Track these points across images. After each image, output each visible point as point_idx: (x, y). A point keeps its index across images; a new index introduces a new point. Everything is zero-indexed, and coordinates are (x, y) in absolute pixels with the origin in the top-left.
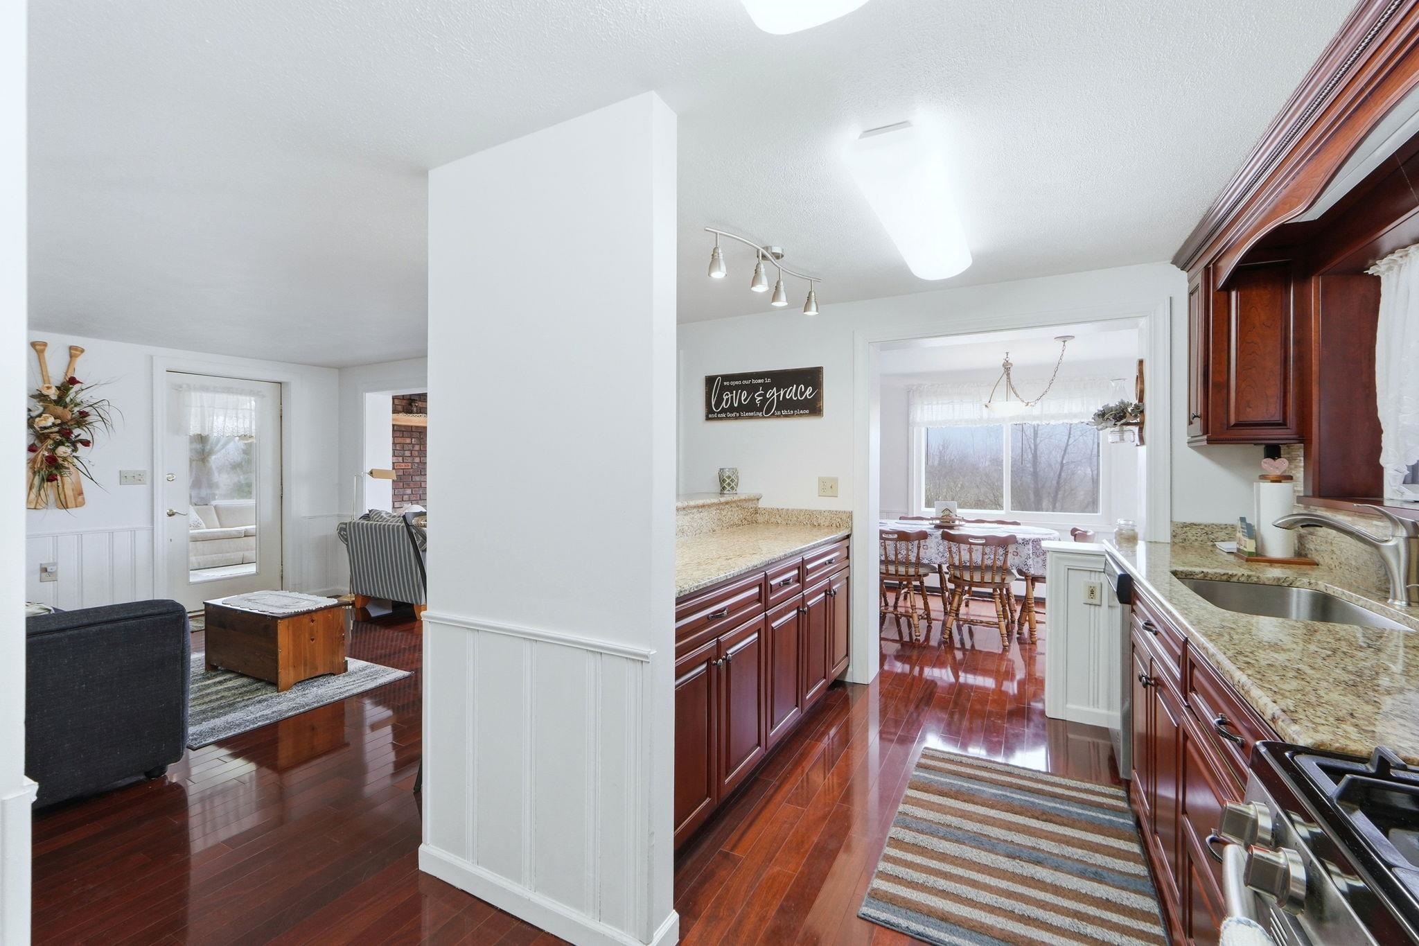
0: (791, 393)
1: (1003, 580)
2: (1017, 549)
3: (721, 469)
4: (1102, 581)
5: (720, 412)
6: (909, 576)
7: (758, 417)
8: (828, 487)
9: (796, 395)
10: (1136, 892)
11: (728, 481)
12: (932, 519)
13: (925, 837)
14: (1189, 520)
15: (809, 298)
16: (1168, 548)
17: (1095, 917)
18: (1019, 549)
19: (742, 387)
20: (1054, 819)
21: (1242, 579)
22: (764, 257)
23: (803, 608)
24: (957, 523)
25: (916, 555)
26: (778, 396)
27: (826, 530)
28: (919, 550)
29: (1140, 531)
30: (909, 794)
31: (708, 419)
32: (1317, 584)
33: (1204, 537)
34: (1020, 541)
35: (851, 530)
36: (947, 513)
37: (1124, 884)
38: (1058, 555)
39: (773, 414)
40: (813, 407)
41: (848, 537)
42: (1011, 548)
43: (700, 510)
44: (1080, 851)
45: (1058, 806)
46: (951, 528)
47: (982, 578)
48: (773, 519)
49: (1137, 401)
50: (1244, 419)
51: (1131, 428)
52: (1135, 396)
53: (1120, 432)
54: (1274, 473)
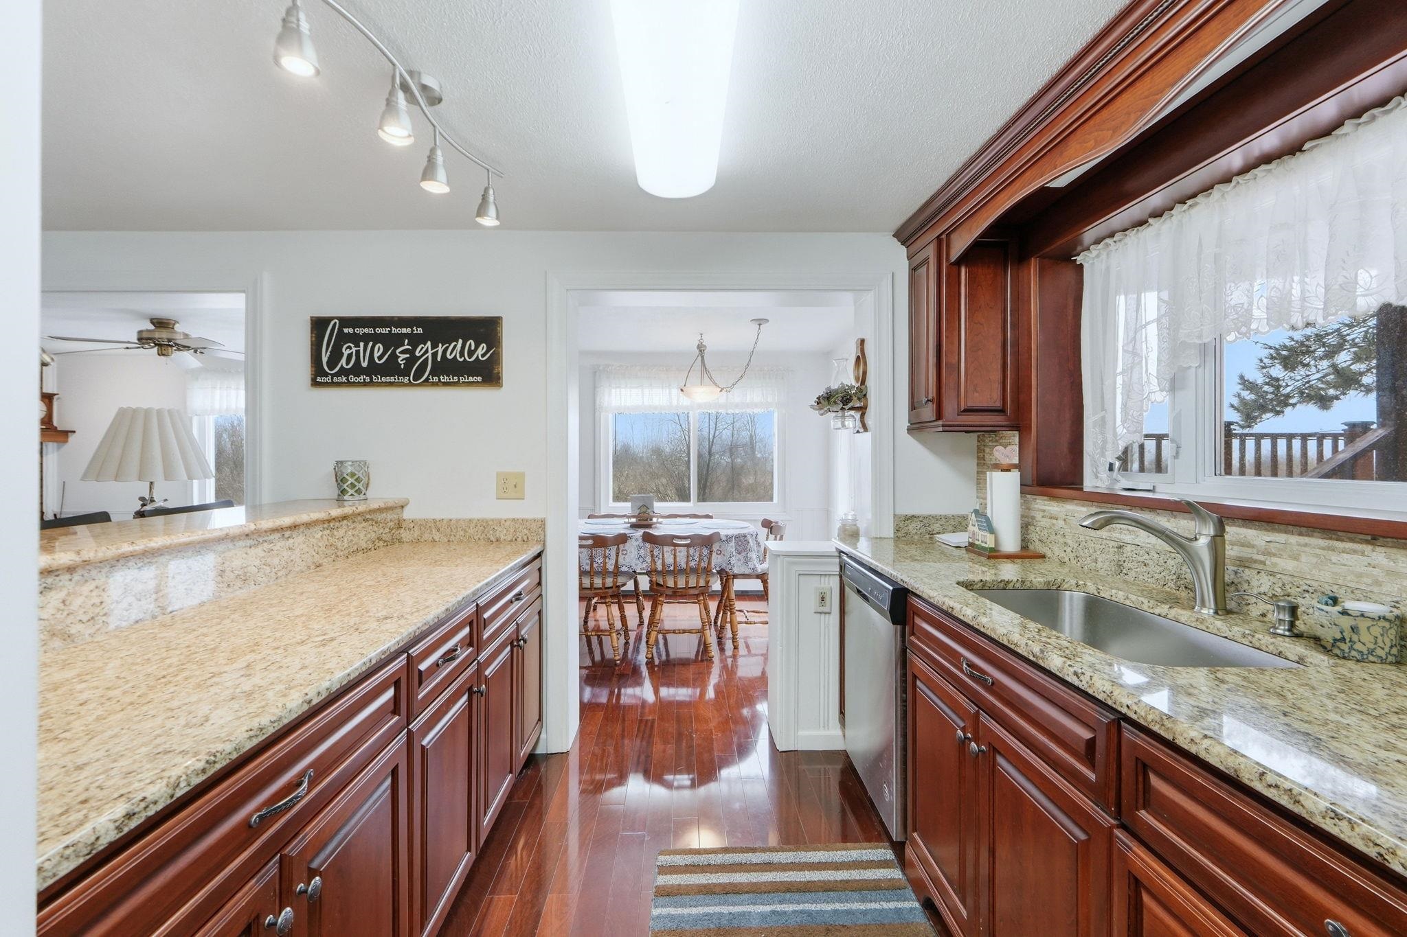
0: (454, 351)
1: (707, 582)
2: (720, 547)
3: (337, 462)
4: (831, 584)
5: (337, 374)
6: (606, 588)
7: (402, 385)
8: (511, 486)
9: (462, 354)
11: (351, 480)
12: (626, 517)
14: (910, 512)
15: (485, 197)
16: (892, 542)
18: (723, 546)
19: (376, 338)
21: (1018, 585)
22: (405, 87)
23: (479, 685)
24: (655, 520)
25: (614, 562)
26: (435, 355)
27: (509, 548)
28: (617, 556)
29: (862, 526)
31: (315, 383)
32: (1085, 585)
33: (923, 530)
34: (724, 539)
35: (544, 545)
36: (644, 509)
38: (787, 559)
39: (427, 380)
40: (488, 373)
41: (539, 555)
42: (715, 547)
43: (287, 534)
46: (649, 526)
47: (687, 583)
48: (426, 536)
49: (859, 384)
50: (970, 404)
51: (852, 412)
52: (857, 379)
53: (843, 417)
54: (1005, 461)
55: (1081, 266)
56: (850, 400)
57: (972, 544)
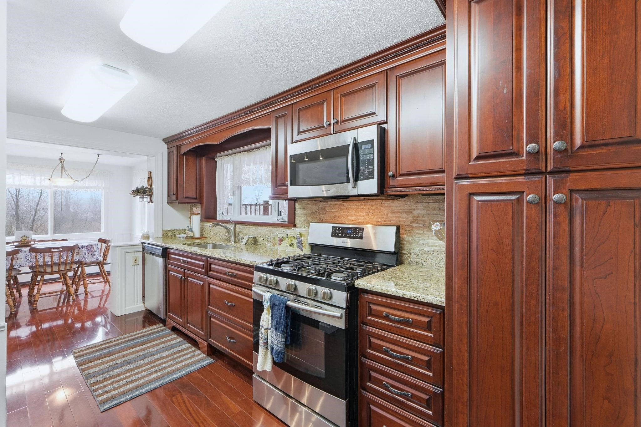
1: (71, 267)
2: (78, 251)
4: (139, 255)
10: (183, 345)
12: (13, 242)
13: (106, 374)
14: (168, 229)
16: (162, 237)
17: (178, 356)
18: (80, 250)
20: (148, 342)
29: (150, 235)
30: (82, 368)
33: (172, 234)
34: (80, 247)
36: (23, 238)
37: (179, 345)
42: (76, 251)
44: (162, 345)
45: (145, 338)
46: (29, 246)
47: (59, 269)
49: (149, 187)
50: (187, 196)
51: (147, 196)
52: (149, 185)
53: (143, 198)
54: (196, 212)
55: (216, 161)
56: (146, 192)
57: (187, 236)
